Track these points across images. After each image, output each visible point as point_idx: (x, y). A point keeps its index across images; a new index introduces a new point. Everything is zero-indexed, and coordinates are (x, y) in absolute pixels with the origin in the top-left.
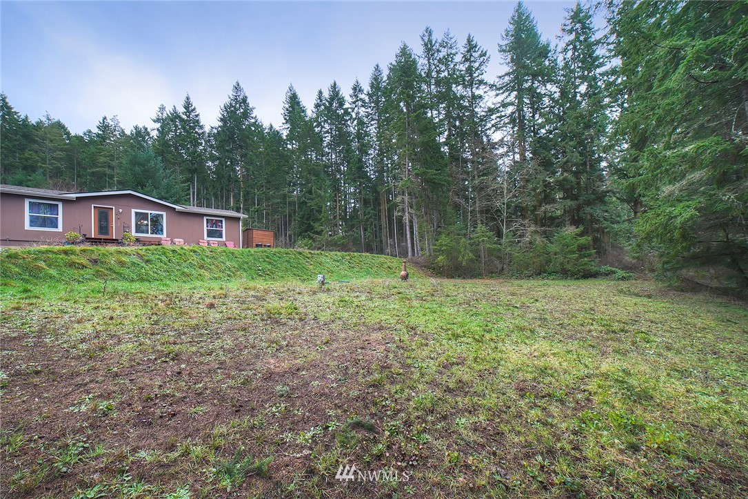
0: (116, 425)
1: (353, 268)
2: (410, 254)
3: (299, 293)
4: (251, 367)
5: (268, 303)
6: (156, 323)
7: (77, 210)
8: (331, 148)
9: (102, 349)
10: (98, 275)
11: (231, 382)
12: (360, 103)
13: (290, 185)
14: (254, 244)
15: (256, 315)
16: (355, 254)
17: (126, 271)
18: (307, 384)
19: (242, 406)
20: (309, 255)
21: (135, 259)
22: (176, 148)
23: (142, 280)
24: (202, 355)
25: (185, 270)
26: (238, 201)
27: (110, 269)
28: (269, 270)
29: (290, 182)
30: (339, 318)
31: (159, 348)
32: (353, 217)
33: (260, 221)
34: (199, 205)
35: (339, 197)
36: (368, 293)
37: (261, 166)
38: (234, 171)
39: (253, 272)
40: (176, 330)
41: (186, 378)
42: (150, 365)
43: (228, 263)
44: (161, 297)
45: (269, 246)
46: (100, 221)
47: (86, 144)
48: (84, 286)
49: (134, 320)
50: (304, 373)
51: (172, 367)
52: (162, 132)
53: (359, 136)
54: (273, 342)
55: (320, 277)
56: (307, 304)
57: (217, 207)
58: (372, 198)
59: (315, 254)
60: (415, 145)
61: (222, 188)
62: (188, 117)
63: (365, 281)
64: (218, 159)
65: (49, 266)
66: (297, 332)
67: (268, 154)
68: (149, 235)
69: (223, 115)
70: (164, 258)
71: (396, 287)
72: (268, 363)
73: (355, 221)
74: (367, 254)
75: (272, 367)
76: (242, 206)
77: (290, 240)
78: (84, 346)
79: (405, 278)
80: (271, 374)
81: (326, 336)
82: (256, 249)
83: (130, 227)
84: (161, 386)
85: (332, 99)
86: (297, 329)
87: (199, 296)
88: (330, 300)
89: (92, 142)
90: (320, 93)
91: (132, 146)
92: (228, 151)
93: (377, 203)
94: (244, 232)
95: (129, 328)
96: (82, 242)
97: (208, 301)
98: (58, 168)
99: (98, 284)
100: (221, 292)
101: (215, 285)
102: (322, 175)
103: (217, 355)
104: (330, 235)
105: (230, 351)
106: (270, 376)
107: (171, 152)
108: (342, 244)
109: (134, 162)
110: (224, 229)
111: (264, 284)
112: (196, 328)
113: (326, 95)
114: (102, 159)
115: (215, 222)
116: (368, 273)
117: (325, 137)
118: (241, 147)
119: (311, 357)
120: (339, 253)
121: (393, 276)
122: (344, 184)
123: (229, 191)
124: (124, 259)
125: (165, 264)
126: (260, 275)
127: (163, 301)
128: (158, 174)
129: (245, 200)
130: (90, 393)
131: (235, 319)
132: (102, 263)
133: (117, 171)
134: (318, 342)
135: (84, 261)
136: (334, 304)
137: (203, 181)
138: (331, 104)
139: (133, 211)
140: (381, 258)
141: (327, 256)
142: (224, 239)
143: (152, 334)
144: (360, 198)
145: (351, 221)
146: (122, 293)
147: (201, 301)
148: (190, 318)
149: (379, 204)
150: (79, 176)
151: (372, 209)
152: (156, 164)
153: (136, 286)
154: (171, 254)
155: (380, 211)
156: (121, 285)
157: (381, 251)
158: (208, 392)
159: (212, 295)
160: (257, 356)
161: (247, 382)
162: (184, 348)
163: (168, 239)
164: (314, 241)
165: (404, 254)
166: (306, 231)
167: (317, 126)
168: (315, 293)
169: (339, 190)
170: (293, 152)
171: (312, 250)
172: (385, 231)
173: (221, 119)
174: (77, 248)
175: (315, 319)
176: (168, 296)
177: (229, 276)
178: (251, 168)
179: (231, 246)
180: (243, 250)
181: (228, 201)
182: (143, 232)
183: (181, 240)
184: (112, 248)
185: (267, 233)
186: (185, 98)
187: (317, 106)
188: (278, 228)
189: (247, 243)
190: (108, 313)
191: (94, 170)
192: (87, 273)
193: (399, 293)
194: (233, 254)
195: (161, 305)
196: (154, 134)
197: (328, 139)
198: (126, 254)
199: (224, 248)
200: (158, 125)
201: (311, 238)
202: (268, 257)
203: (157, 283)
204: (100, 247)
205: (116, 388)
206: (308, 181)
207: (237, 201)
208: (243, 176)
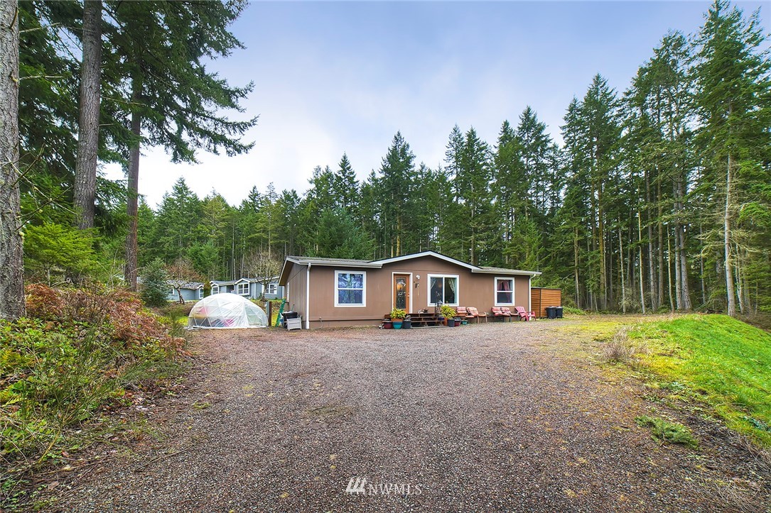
7: (379, 278)
14: (543, 308)
62: (344, 175)
83: (426, 296)
92: (389, 202)
110: (513, 292)
115: (505, 283)
139: (430, 276)
142: (514, 303)
163: (463, 308)
179: (520, 311)
185: (554, 293)
186: (342, 157)
200: (312, 186)
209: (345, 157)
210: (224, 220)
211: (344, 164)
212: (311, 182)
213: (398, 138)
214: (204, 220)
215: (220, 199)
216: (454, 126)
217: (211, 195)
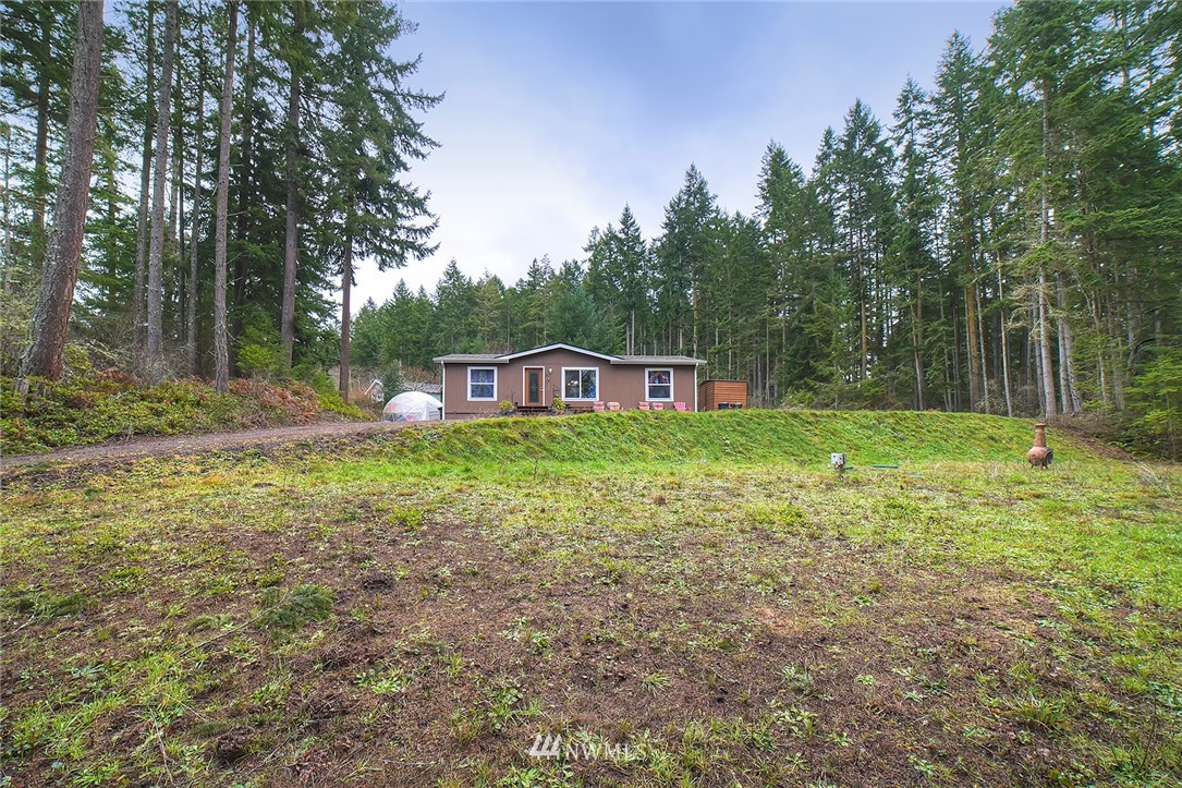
0: (552, 673)
1: (902, 439)
2: (1049, 406)
3: (800, 487)
4: (734, 617)
5: (747, 501)
6: (592, 522)
7: (510, 372)
8: (851, 225)
9: (534, 552)
10: (530, 452)
11: (704, 641)
12: (916, 123)
13: (772, 304)
14: (716, 405)
15: (730, 521)
16: (907, 413)
17: (556, 448)
18: (847, 677)
19: (726, 693)
20: (812, 419)
21: (566, 432)
22: (610, 280)
23: (573, 459)
24: (654, 581)
25: (623, 445)
26: (690, 340)
27: (541, 445)
28: (742, 445)
29: (772, 298)
30: (894, 542)
31: (597, 561)
32: (898, 343)
33: (723, 367)
34: (638, 353)
35: (867, 310)
36: (951, 491)
37: (724, 281)
38: (684, 296)
39: (717, 448)
40: (616, 536)
41: (635, 617)
42: (588, 585)
43: (679, 435)
44: (595, 484)
45: (740, 406)
46: (531, 385)
47: (519, 297)
48: (516, 466)
49: (568, 515)
50: (836, 649)
51: (616, 595)
52: (594, 262)
53: (912, 187)
54: (765, 575)
55: (836, 458)
56: (819, 508)
57: (660, 354)
58: (942, 300)
59: (822, 416)
60: (1068, 166)
61: (668, 326)
62: (627, 234)
63: (937, 466)
64: (663, 282)
65: (486, 441)
66: (809, 560)
67: (736, 260)
68: (580, 399)
69: (669, 218)
70: (598, 430)
71: (1023, 483)
72: (762, 614)
73: (901, 352)
74: (935, 412)
75: (772, 625)
76: (695, 348)
77: (772, 395)
78: (515, 546)
79: (1045, 461)
80: (772, 638)
81: (870, 578)
82: (721, 412)
83: (560, 391)
84: (602, 623)
85: (852, 135)
86: (806, 555)
87: (642, 484)
88: (868, 503)
89: (524, 292)
90: (829, 133)
91: (562, 288)
92: (675, 269)
93: (955, 308)
94: (699, 386)
95: (561, 526)
96: (514, 412)
97: (656, 493)
98: (494, 329)
99: (528, 464)
100: (671, 479)
101: (662, 468)
102: (832, 277)
103: (676, 585)
104: (848, 381)
105: (695, 581)
106: (768, 642)
107: (604, 287)
108: (874, 396)
109: (564, 308)
110: (672, 384)
111: (735, 468)
112: (642, 534)
113: (840, 131)
114: (533, 311)
115: (659, 375)
116: (938, 450)
117: (839, 208)
118: (695, 259)
119: (846, 619)
120: (870, 414)
121: (1001, 456)
122: (878, 283)
123: (677, 327)
124: (555, 431)
125: (599, 438)
126: (728, 454)
127: (598, 490)
128: (589, 319)
129: (700, 338)
130: (522, 614)
131: (697, 525)
132: (532, 437)
133: (547, 322)
134: (855, 587)
135: (516, 435)
136: (875, 511)
137: (642, 318)
138: (850, 145)
139: (563, 369)
140: (972, 420)
141: (846, 419)
142: (672, 399)
143: (588, 538)
144: (915, 306)
145: (891, 353)
146: (553, 476)
147: (645, 492)
148: (634, 518)
149: (961, 312)
150: (512, 335)
151: (943, 324)
152: (587, 305)
153: (568, 467)
154: (605, 424)
155: (961, 325)
156: (551, 466)
157: (965, 404)
158: (668, 649)
159: (660, 483)
160: (741, 598)
161: (728, 645)
162: (629, 564)
163: (602, 403)
164: (816, 393)
165: (1031, 407)
166: (801, 378)
167: (823, 193)
168: (829, 487)
169: (866, 298)
170: (776, 248)
171: (816, 408)
172: (975, 365)
173: (666, 224)
174: (510, 420)
175: (841, 538)
176: (603, 482)
177: (681, 454)
178: (710, 287)
179: (681, 408)
180: (701, 413)
181: (675, 343)
182: (572, 396)
183: (617, 404)
184: (542, 418)
185: (736, 385)
186: (622, 211)
187: (822, 159)
188: (751, 376)
189: (705, 404)
190: (538, 502)
191: (525, 325)
192: (519, 449)
193: (1038, 497)
194: (686, 420)
195: (596, 495)
196: (586, 267)
197: (843, 209)
198: (557, 425)
199: (673, 413)
200: (590, 254)
201: (810, 389)
202: (739, 424)
203: (590, 463)
204: (531, 418)
205: (550, 615)
206: (804, 292)
207: (688, 340)
208: (698, 302)
209: (627, 210)
210: (497, 308)
211: (627, 220)
212: (586, 250)
213: (691, 176)
214: (476, 309)
215: (496, 281)
216: (768, 143)
217: (483, 277)
